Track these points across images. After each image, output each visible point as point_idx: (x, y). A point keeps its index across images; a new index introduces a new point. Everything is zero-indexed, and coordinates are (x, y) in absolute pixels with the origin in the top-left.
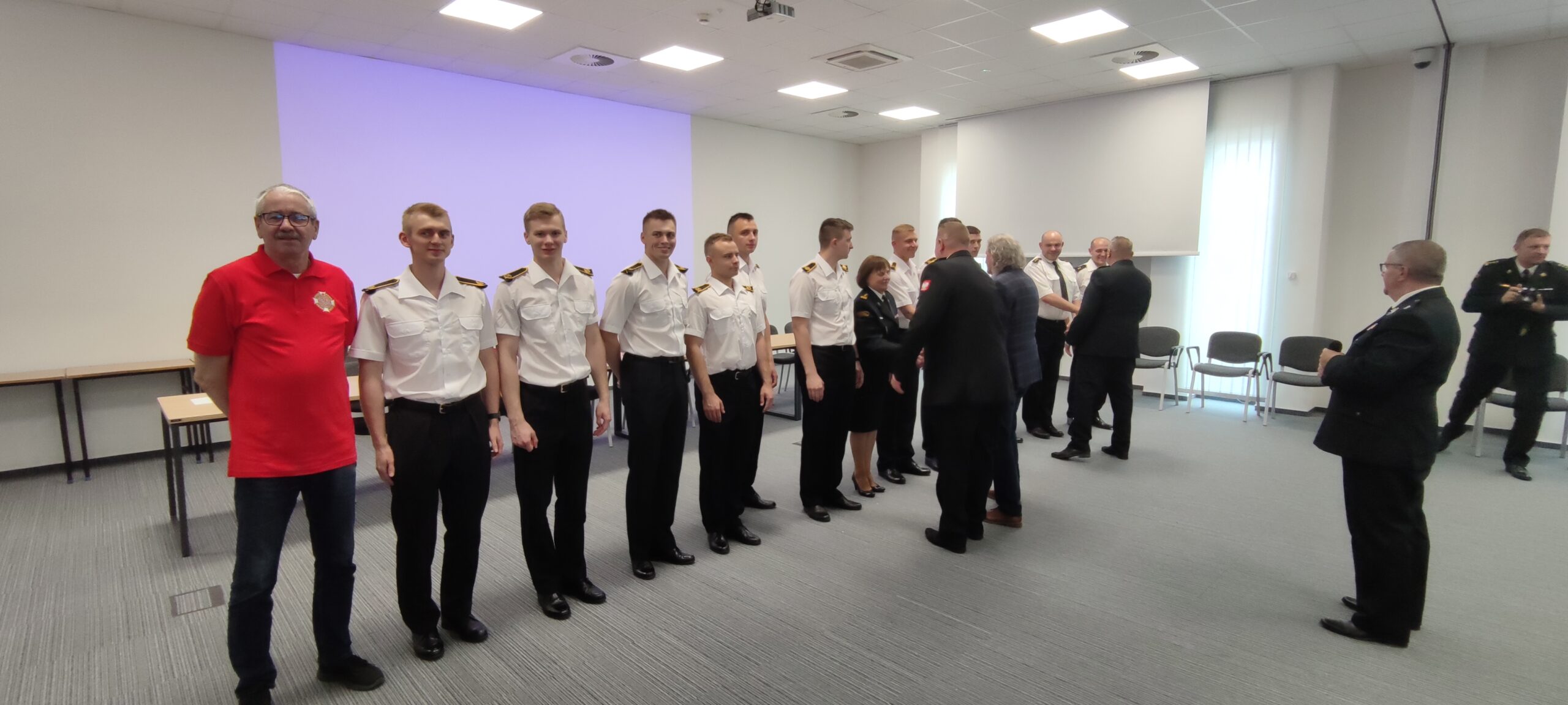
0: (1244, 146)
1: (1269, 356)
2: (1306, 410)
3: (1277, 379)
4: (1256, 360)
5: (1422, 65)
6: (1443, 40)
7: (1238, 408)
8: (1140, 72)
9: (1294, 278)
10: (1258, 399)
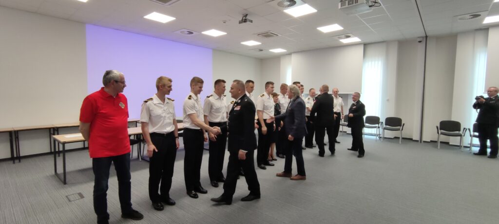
0: (373, 63)
1: (382, 123)
2: (392, 137)
3: (385, 129)
4: (379, 124)
5: (420, 42)
6: (425, 35)
7: (374, 137)
8: (345, 41)
9: (388, 100)
10: (379, 135)
